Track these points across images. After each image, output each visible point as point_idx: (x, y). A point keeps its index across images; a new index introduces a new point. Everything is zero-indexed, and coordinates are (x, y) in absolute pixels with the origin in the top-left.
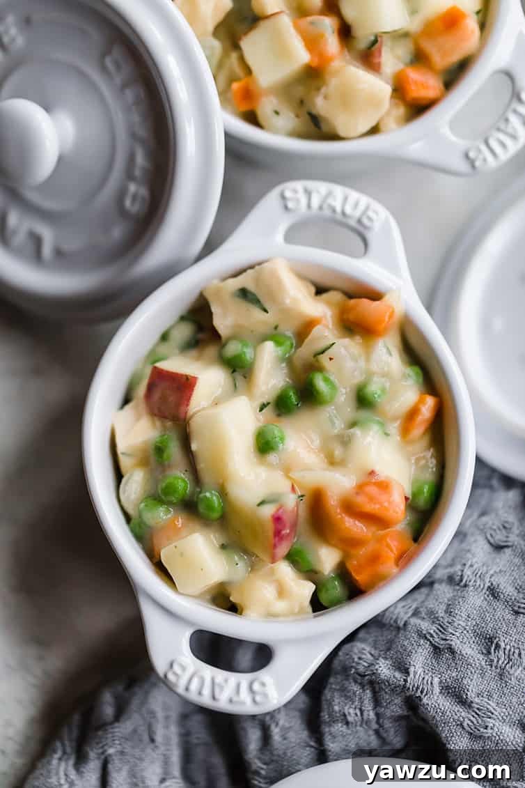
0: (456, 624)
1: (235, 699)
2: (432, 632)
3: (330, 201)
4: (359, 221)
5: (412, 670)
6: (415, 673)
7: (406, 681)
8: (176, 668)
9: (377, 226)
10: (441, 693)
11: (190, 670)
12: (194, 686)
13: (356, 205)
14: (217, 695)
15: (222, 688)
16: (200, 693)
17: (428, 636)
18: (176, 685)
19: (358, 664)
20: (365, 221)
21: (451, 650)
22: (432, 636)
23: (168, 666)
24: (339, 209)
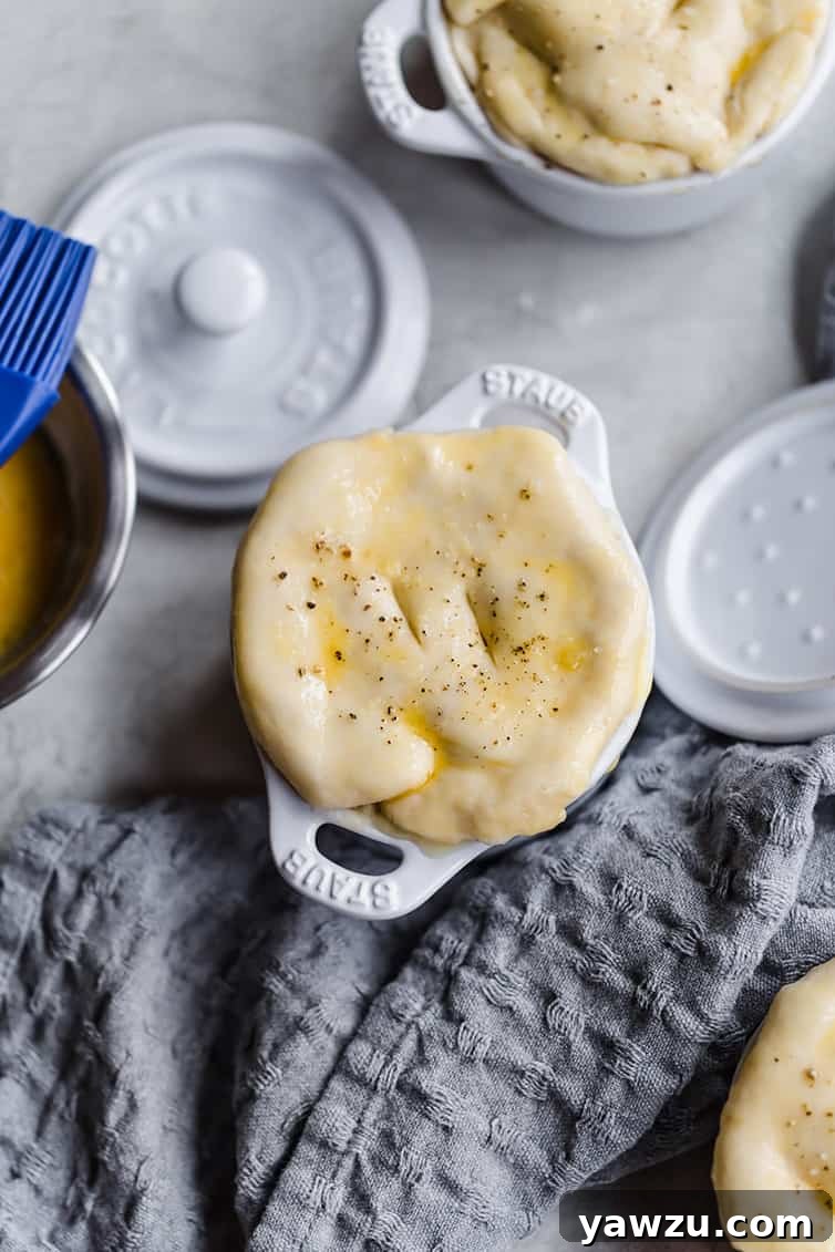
0: (581, 861)
1: (353, 899)
2: (555, 867)
3: (534, 389)
4: (563, 415)
5: (530, 907)
6: (533, 911)
7: (521, 919)
8: (296, 858)
9: (580, 422)
10: (557, 933)
11: (310, 863)
12: (312, 881)
13: (562, 396)
14: (334, 893)
15: (342, 886)
16: (317, 888)
17: (550, 871)
18: (293, 876)
19: (478, 897)
20: (569, 415)
21: (571, 886)
22: (555, 872)
23: (287, 854)
24: (542, 399)
